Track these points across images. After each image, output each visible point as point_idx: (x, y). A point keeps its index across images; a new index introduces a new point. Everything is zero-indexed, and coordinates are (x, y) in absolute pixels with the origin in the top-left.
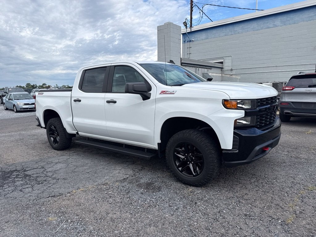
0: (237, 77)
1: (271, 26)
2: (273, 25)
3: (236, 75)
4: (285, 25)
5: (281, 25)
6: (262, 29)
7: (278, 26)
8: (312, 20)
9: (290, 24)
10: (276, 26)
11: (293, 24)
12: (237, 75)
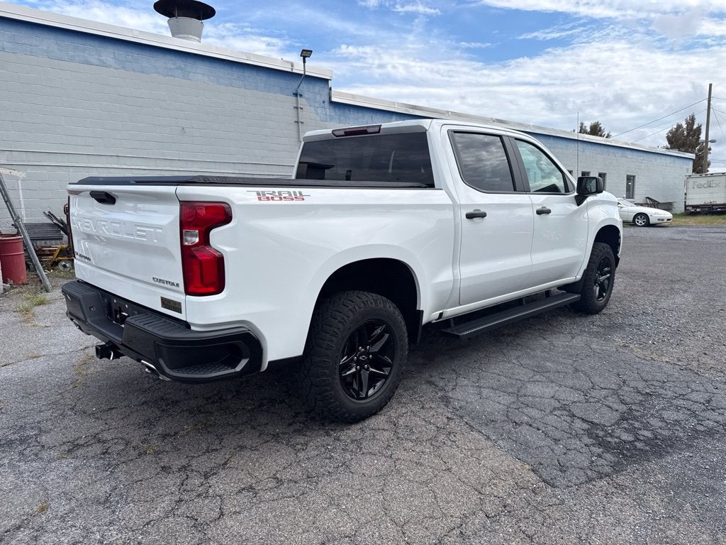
0: (14, 173)
1: (93, 59)
2: (99, 59)
3: (10, 167)
4: (124, 68)
5: (117, 67)
6: (71, 60)
7: (110, 66)
8: (172, 76)
9: (133, 70)
10: (103, 64)
11: (139, 72)
12: (14, 167)
